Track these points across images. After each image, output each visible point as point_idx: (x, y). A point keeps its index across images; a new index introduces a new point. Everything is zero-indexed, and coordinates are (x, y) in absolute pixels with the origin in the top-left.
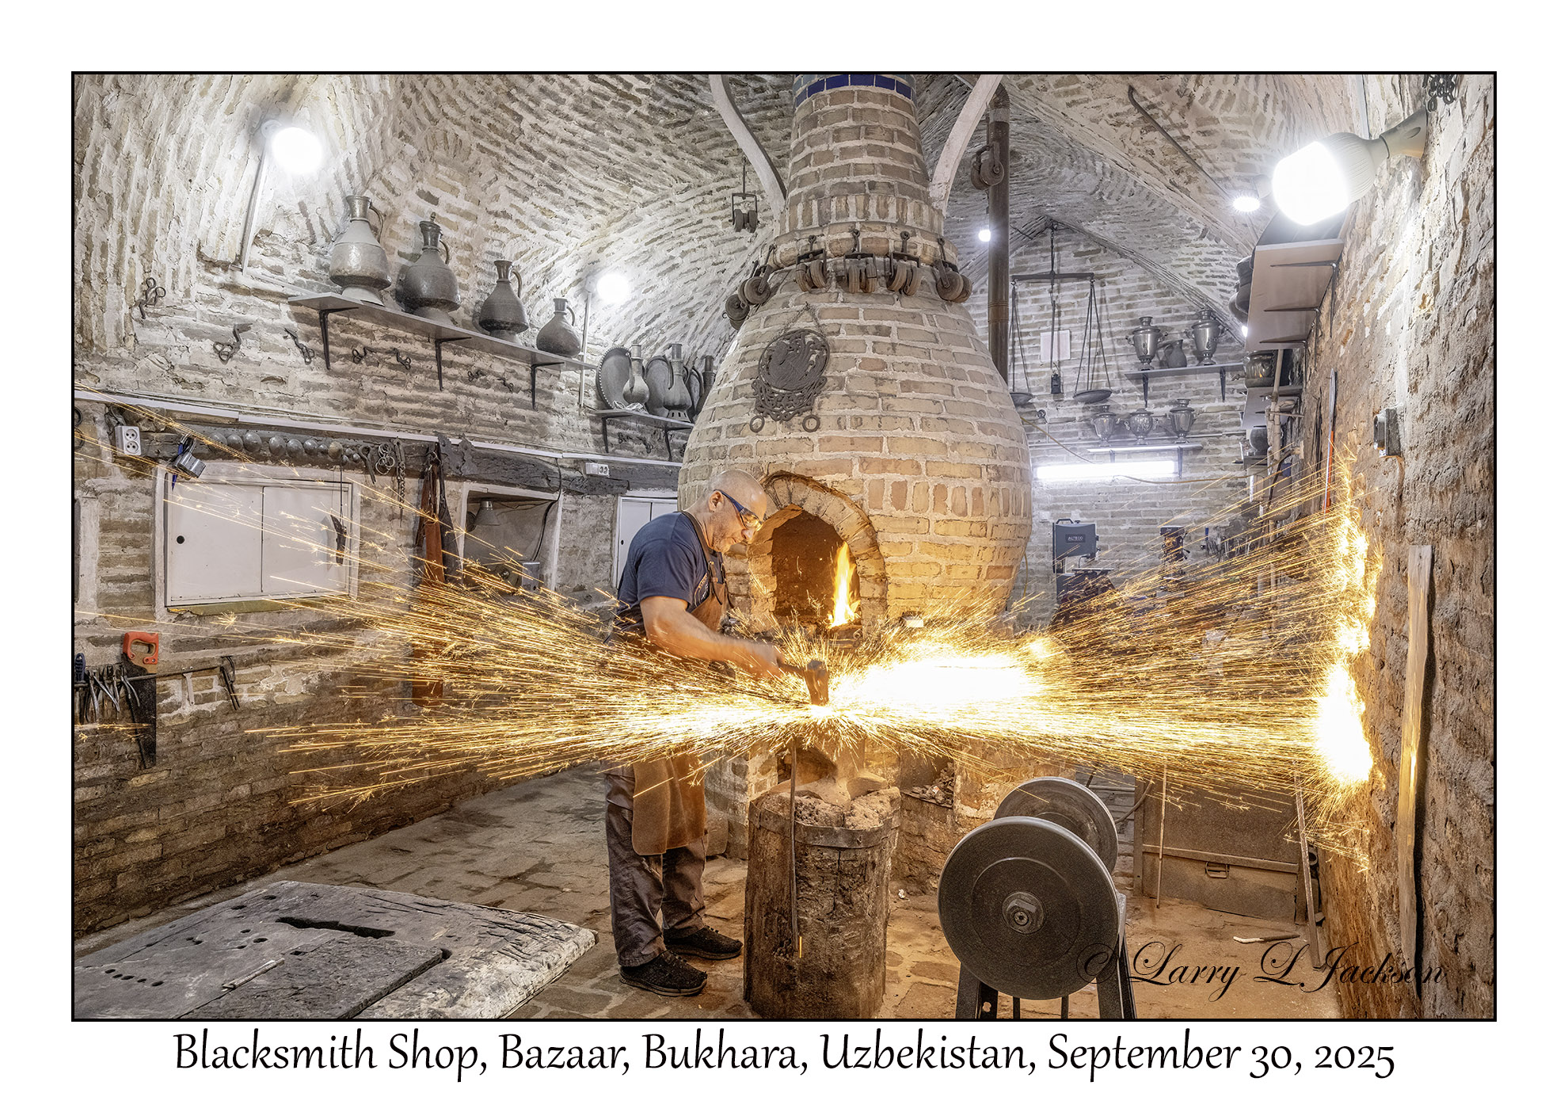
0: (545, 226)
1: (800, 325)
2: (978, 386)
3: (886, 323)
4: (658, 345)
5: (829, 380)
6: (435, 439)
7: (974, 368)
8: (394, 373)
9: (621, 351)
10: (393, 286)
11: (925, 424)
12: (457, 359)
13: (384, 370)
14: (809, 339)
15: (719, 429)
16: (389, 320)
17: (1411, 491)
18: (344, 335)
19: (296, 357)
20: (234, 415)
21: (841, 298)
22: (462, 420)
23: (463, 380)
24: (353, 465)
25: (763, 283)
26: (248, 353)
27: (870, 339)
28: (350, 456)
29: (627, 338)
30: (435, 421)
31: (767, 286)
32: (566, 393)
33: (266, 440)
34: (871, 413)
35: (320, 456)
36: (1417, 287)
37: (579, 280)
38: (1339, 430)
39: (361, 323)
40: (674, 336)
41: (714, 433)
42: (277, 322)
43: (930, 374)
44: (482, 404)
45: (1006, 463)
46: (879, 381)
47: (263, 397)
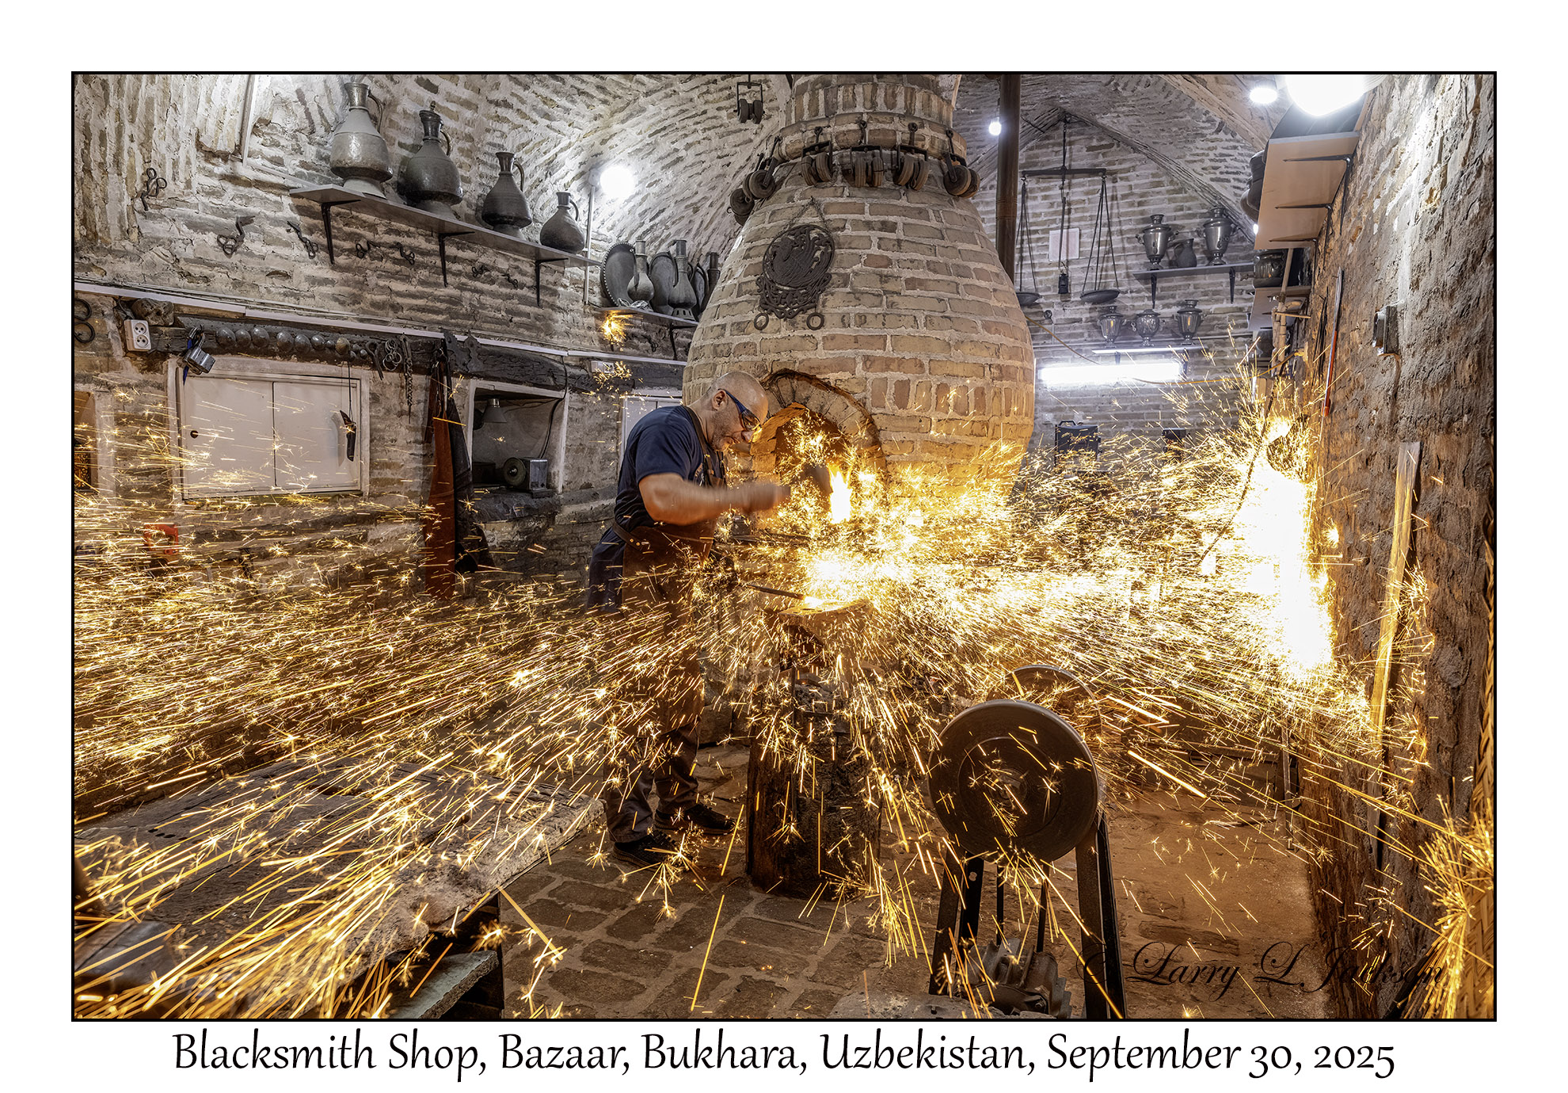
0: (547, 116)
1: (806, 219)
2: (983, 284)
3: (892, 219)
4: (663, 241)
5: (834, 277)
6: (441, 336)
7: (980, 266)
8: (398, 268)
9: (624, 248)
10: (395, 178)
11: (929, 323)
12: (460, 254)
13: (388, 265)
14: (813, 235)
15: (723, 327)
16: (391, 214)
17: (1406, 388)
18: (346, 229)
19: (298, 251)
20: (241, 309)
21: (846, 193)
22: (467, 316)
23: (467, 276)
24: (361, 361)
25: (768, 177)
26: (252, 246)
27: (875, 235)
28: (357, 352)
29: (631, 234)
30: (440, 318)
31: (772, 179)
32: (570, 290)
33: (274, 335)
34: (875, 310)
35: (328, 352)
36: (1426, 181)
37: (582, 174)
38: (1342, 330)
39: (364, 216)
40: (678, 232)
41: (718, 331)
42: (279, 214)
43: (935, 272)
44: (487, 300)
45: (1009, 362)
46: (884, 278)
47: (269, 291)
